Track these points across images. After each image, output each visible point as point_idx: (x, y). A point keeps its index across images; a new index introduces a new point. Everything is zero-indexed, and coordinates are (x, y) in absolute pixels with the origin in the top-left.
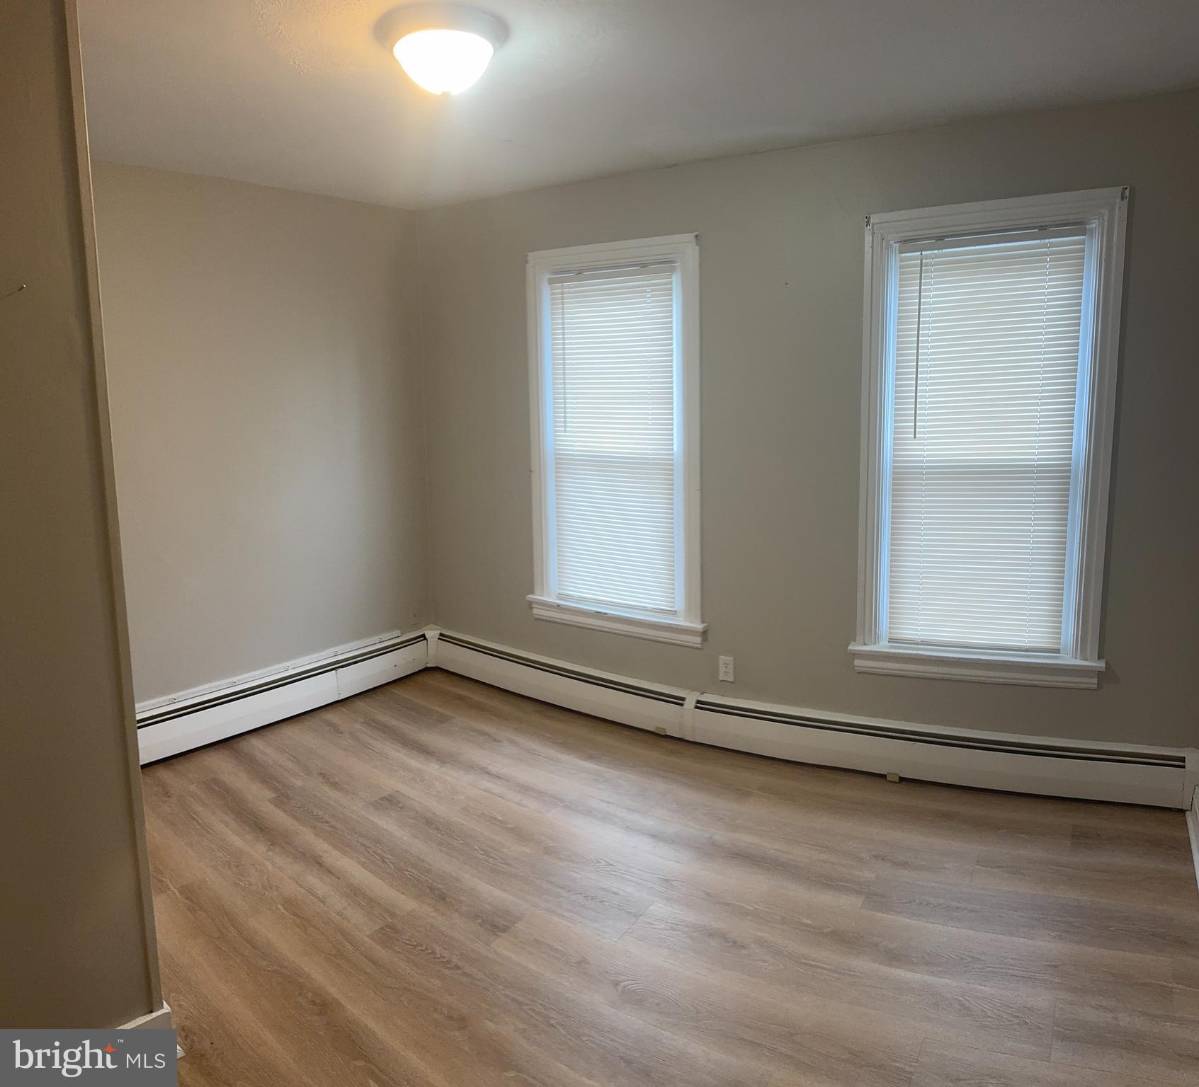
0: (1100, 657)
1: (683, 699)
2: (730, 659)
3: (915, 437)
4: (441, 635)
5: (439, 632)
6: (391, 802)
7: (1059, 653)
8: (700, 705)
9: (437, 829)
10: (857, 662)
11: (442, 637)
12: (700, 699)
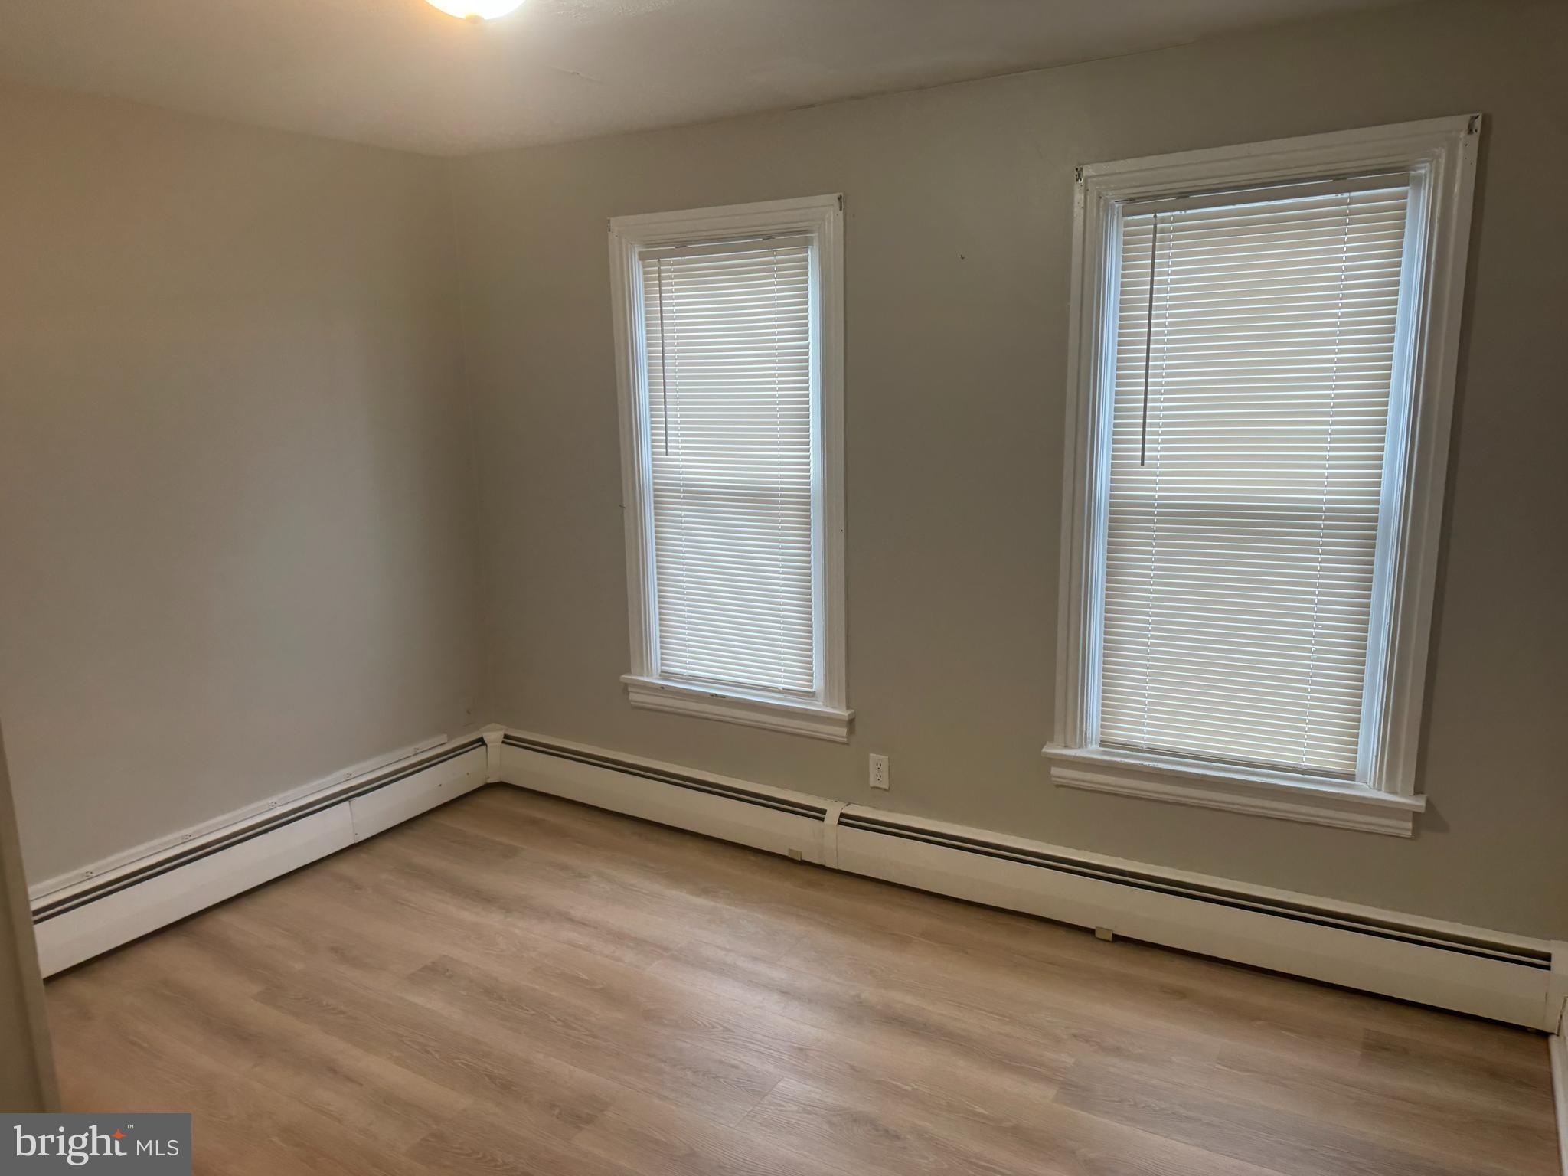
0: (1417, 792)
1: (824, 812)
2: (884, 759)
3: (1142, 464)
4: (506, 736)
5: (502, 733)
6: (435, 972)
7: (1353, 780)
8: (845, 820)
9: (501, 998)
10: (1056, 771)
11: (508, 740)
12: (844, 811)
